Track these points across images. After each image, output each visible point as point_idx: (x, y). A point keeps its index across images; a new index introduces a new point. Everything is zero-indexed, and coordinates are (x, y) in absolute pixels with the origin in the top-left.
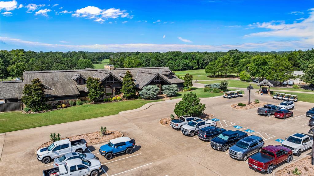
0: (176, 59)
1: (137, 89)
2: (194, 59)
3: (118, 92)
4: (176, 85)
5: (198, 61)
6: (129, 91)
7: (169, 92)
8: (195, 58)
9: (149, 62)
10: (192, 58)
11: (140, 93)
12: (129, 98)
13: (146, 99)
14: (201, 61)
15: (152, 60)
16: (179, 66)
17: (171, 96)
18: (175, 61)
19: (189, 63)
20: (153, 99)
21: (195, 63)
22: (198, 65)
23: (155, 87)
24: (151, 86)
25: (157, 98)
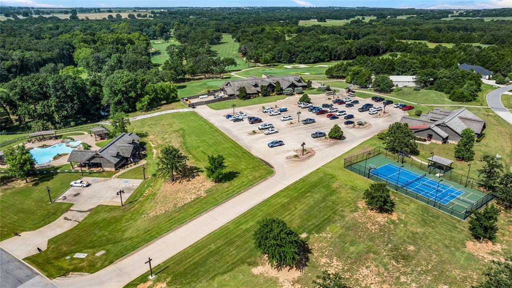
0: (308, 52)
1: (282, 89)
2: (326, 50)
3: (273, 91)
4: (301, 88)
5: (330, 53)
6: (279, 91)
7: (298, 92)
8: (328, 49)
9: (281, 55)
10: (325, 49)
11: (284, 92)
12: (278, 94)
13: (287, 95)
14: (333, 53)
15: (284, 52)
16: (310, 59)
17: (299, 94)
18: (307, 53)
19: (320, 56)
20: (290, 95)
21: (327, 55)
22: (331, 56)
23: (291, 89)
24: (289, 89)
25: (292, 95)
